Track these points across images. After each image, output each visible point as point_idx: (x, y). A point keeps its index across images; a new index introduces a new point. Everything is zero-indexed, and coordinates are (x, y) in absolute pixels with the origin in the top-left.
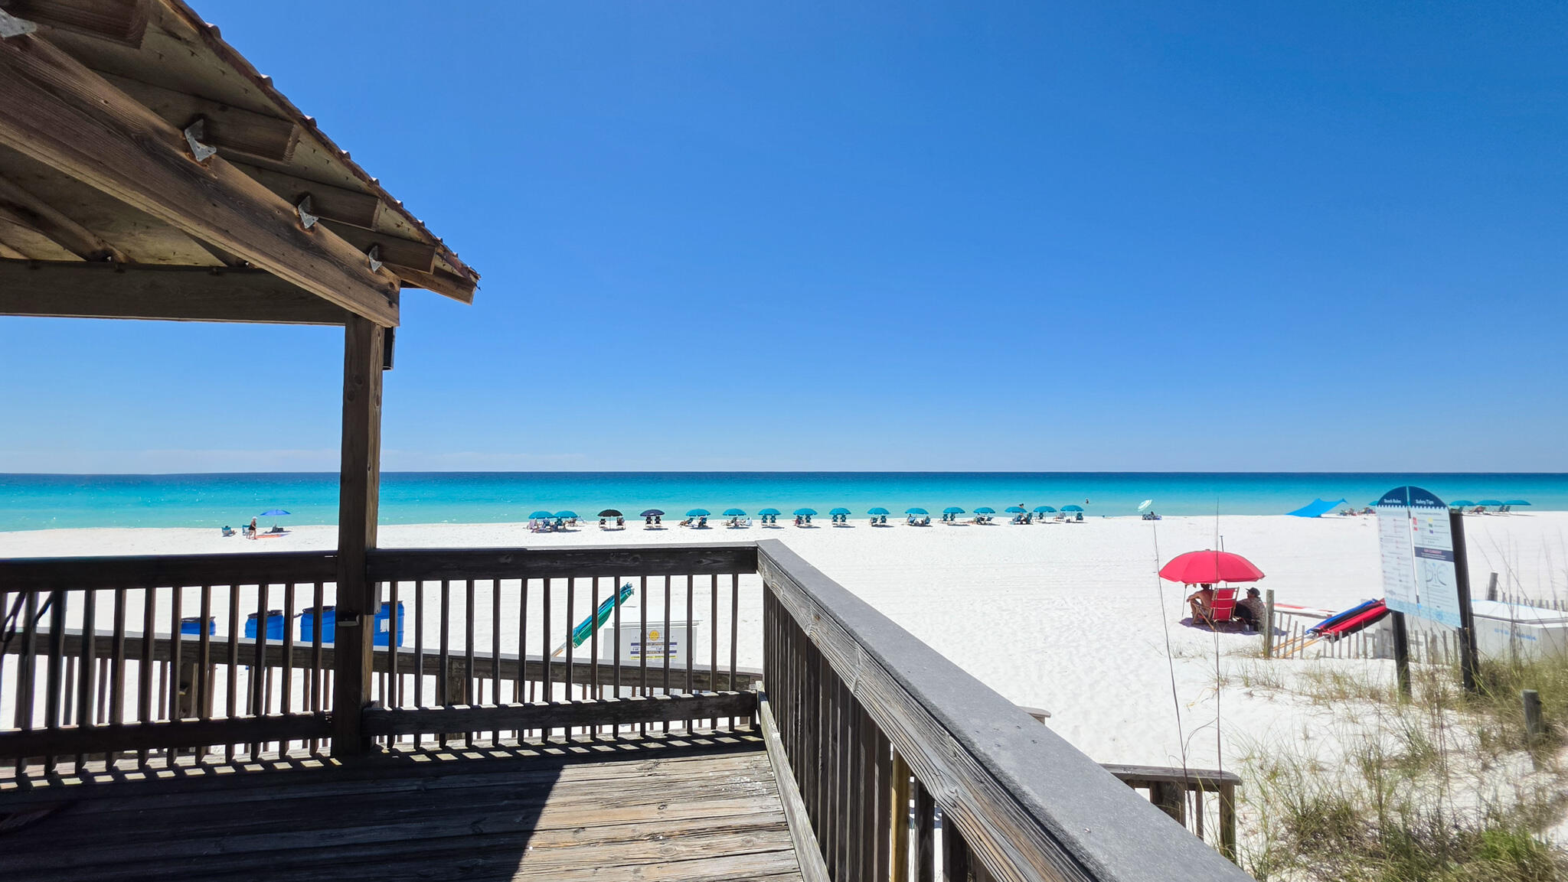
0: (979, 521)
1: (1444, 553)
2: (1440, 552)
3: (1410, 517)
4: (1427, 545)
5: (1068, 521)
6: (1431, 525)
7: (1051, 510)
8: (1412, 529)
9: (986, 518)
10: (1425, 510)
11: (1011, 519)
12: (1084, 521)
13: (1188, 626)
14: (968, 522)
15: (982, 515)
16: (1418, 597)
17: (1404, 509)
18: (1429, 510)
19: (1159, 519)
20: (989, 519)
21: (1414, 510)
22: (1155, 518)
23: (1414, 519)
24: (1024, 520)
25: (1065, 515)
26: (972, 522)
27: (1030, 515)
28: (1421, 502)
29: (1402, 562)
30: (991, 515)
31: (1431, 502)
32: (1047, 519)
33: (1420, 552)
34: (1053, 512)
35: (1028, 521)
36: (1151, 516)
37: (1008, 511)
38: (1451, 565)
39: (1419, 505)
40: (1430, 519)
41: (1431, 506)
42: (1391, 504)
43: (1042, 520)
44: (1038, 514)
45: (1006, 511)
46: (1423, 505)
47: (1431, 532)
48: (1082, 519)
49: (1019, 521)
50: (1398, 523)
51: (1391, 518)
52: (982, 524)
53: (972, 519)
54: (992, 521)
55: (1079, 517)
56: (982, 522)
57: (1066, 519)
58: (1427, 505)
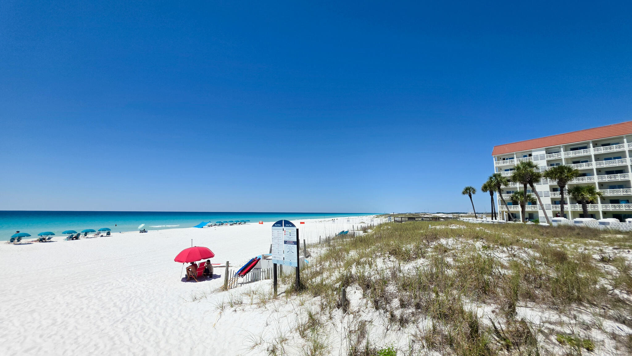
0: (42, 240)
1: (294, 242)
2: (292, 242)
3: (283, 230)
4: (287, 239)
5: (102, 236)
6: (290, 233)
7: (93, 231)
8: (284, 234)
9: (47, 238)
10: (289, 228)
11: (66, 237)
12: (111, 235)
13: (186, 282)
14: (32, 241)
15: (44, 237)
16: (284, 258)
17: (281, 228)
18: (290, 228)
19: (147, 232)
20: (49, 239)
21: (285, 228)
22: (146, 232)
23: (285, 231)
24: (74, 238)
25: (100, 233)
26: (35, 241)
27: (79, 234)
28: (287, 225)
29: (279, 246)
30: (50, 236)
31: (291, 225)
32: (89, 235)
33: (286, 242)
34: (94, 232)
35: (77, 238)
36: (144, 231)
37: (64, 233)
38: (296, 246)
39: (287, 226)
40: (290, 231)
41: (291, 227)
42: (277, 226)
43: (86, 237)
44: (84, 233)
45: (62, 233)
46: (288, 226)
47: (290, 235)
48: (110, 234)
49: (72, 238)
50: (279, 233)
51: (277, 231)
52: (43, 242)
53: (36, 239)
54: (52, 240)
55: (108, 234)
56: (44, 241)
57: (100, 235)
58: (290, 226)
